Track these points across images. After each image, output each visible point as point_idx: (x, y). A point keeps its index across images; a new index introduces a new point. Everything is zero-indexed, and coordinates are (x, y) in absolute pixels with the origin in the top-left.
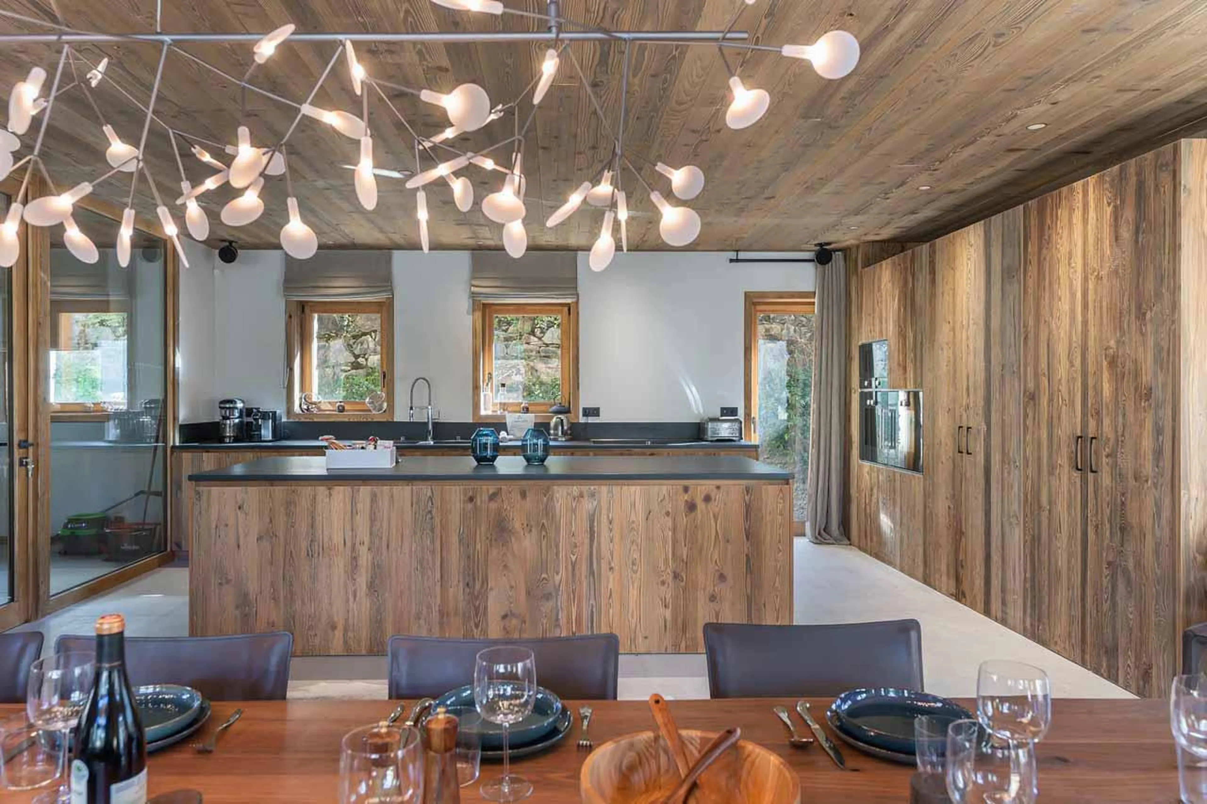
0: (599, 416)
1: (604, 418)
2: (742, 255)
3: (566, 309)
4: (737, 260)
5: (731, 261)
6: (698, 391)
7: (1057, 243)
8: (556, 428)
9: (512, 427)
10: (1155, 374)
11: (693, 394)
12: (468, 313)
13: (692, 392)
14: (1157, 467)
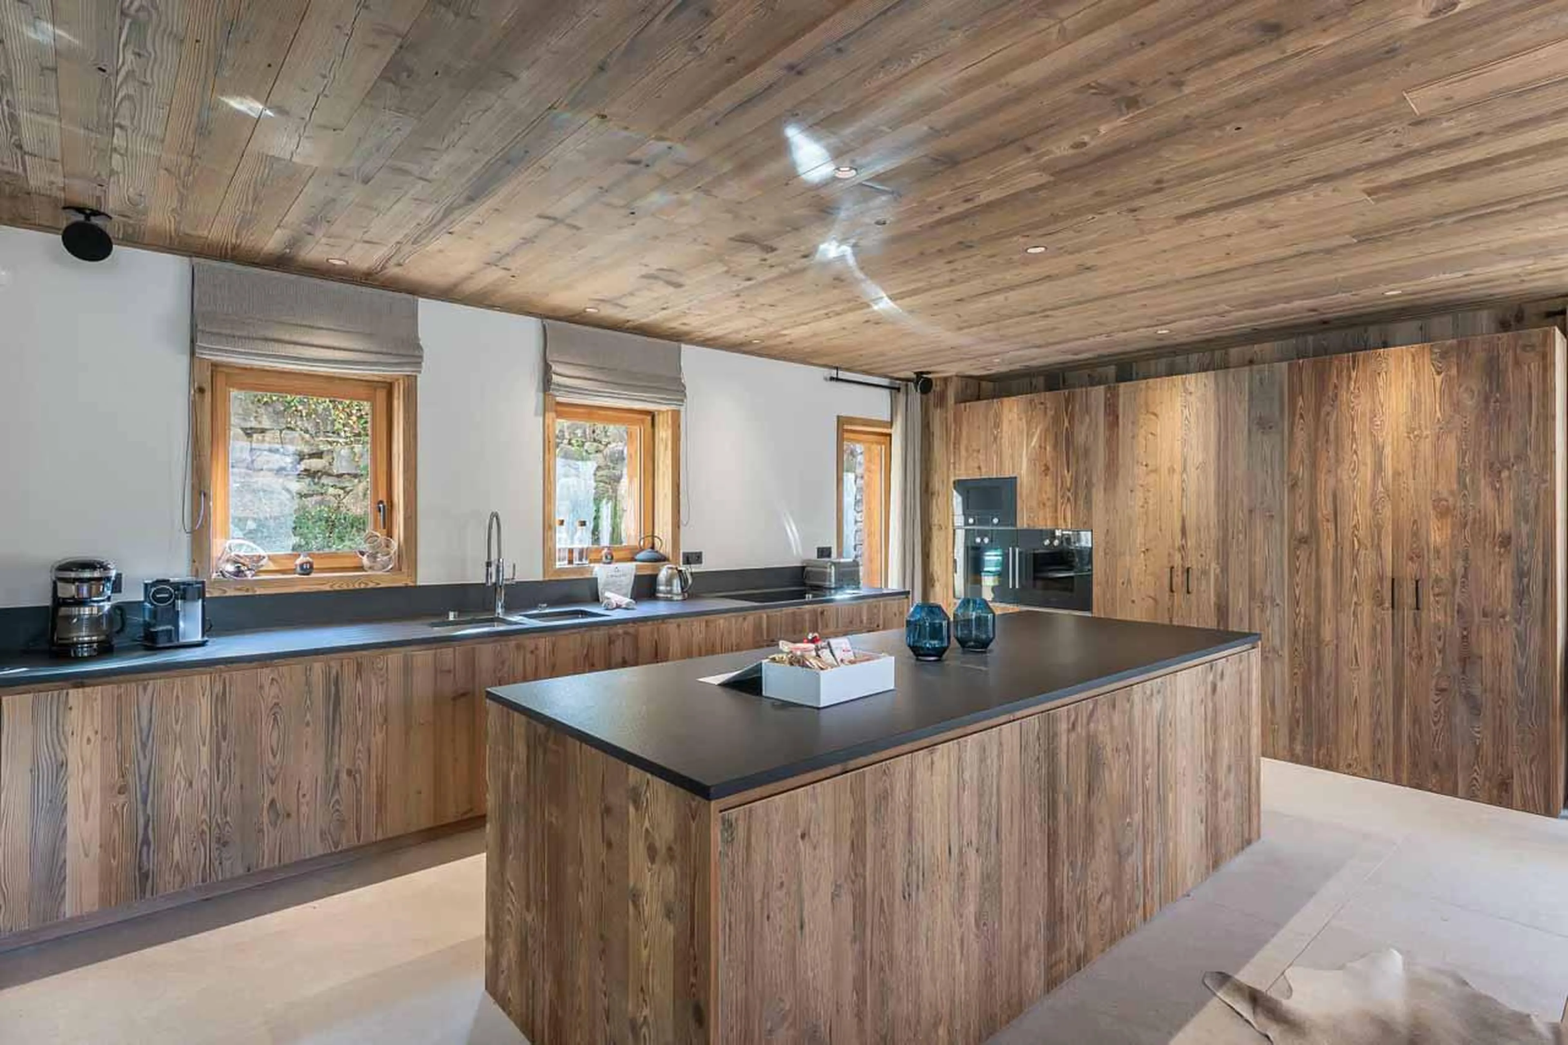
0: (701, 563)
1: (707, 566)
2: (842, 375)
3: (649, 418)
4: (838, 379)
5: (832, 379)
6: (798, 531)
7: (1349, 402)
8: (669, 582)
9: (607, 584)
10: (1517, 525)
11: (792, 531)
12: (536, 414)
13: (792, 530)
14: (1520, 604)
